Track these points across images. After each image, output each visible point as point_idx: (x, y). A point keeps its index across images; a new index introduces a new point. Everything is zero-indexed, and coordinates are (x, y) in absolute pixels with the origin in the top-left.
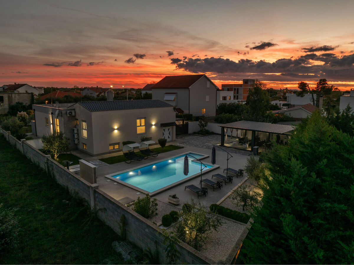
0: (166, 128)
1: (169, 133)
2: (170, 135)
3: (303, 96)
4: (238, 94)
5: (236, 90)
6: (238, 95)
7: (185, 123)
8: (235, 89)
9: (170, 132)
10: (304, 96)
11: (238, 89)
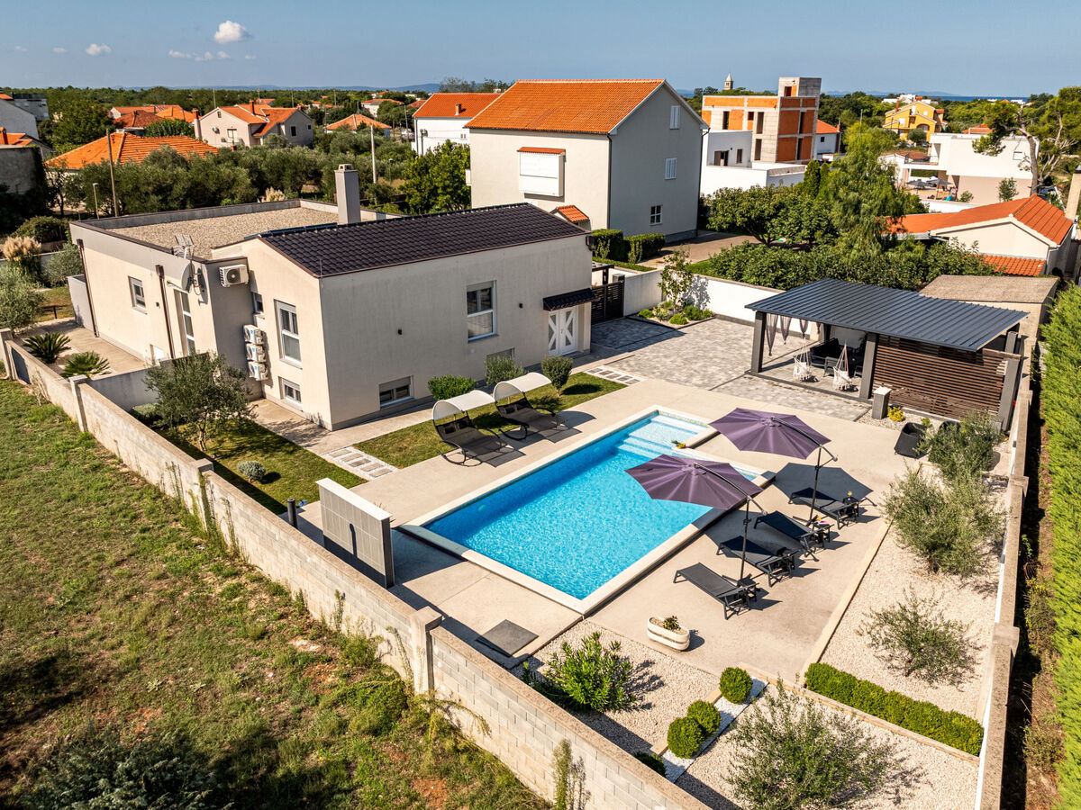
0: (561, 313)
1: (570, 329)
2: (571, 332)
3: (997, 153)
4: (761, 133)
5: (756, 116)
6: (759, 136)
7: (610, 281)
8: (751, 115)
9: (571, 324)
10: (1001, 151)
11: (761, 115)
